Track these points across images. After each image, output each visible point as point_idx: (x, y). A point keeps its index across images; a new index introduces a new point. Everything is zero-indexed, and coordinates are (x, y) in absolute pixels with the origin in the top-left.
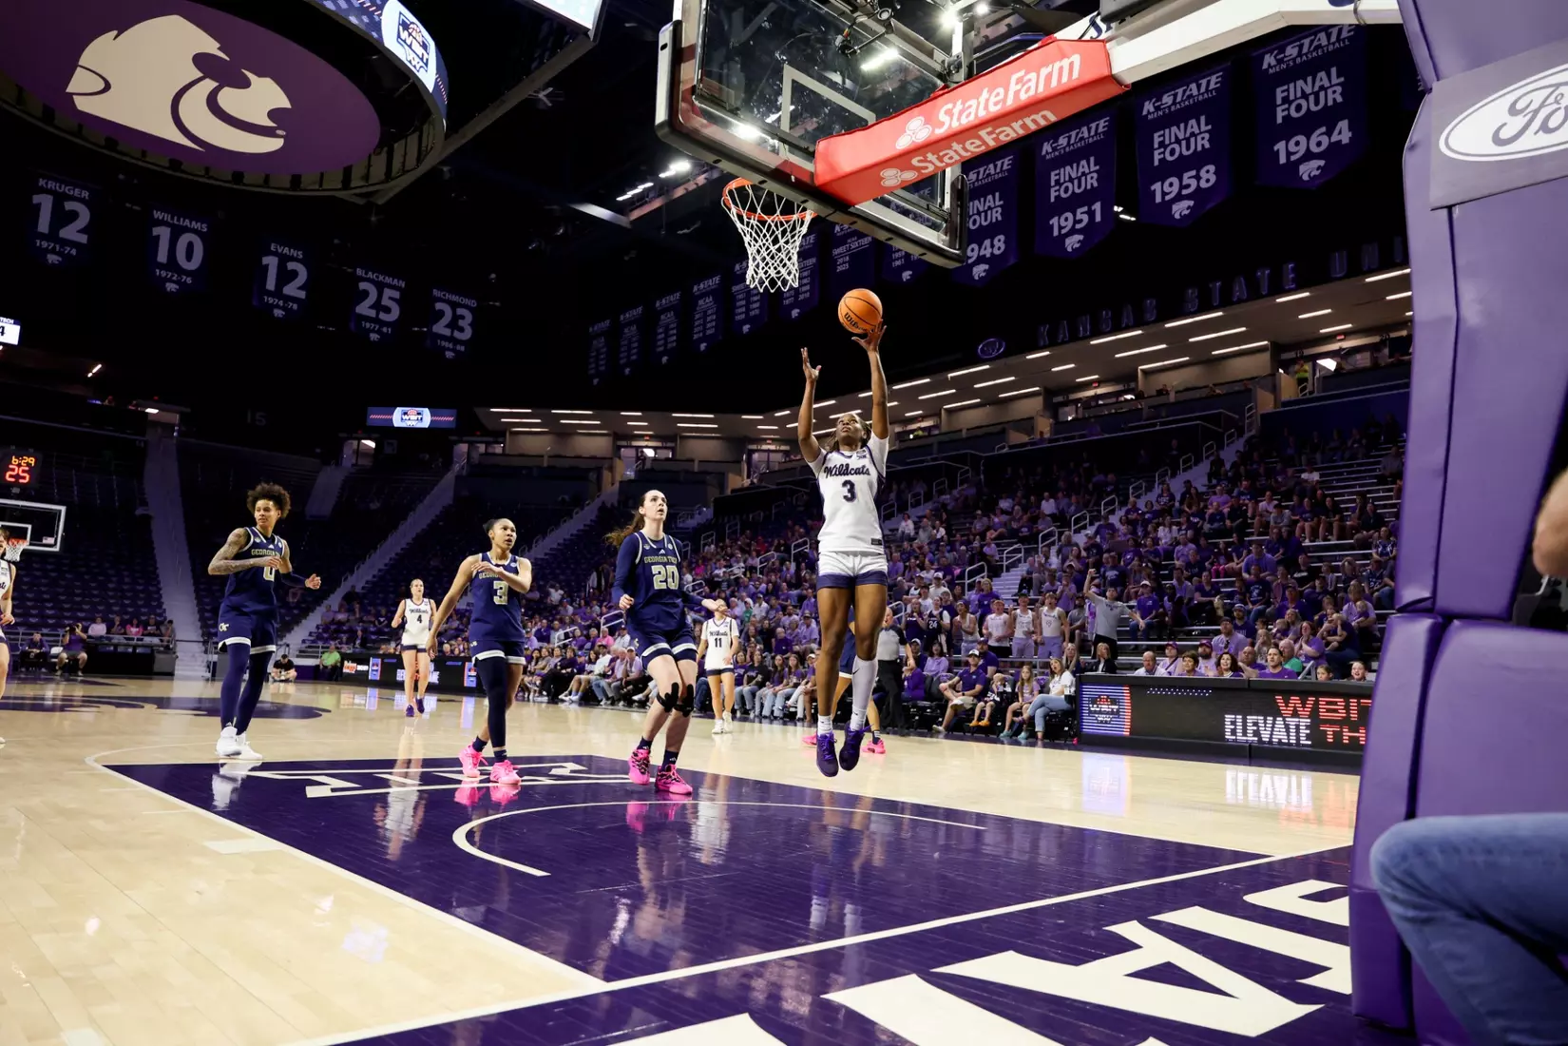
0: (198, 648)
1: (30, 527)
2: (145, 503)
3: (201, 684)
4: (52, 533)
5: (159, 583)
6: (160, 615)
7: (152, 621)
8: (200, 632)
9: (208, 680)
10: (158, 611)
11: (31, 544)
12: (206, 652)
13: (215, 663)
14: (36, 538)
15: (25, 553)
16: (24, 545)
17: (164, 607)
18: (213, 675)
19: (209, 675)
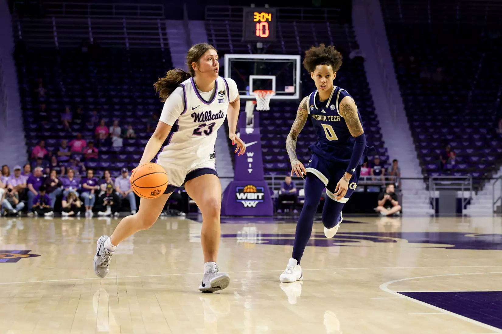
0: (420, 185)
1: (273, 78)
2: (356, 46)
3: (427, 219)
4: (291, 83)
5: (378, 122)
6: (383, 154)
7: (377, 161)
8: (420, 169)
9: (432, 216)
10: (381, 150)
11: (277, 94)
12: (427, 188)
13: (437, 200)
14: (280, 88)
15: (273, 103)
16: (271, 95)
17: (385, 146)
18: (437, 211)
19: (433, 212)
